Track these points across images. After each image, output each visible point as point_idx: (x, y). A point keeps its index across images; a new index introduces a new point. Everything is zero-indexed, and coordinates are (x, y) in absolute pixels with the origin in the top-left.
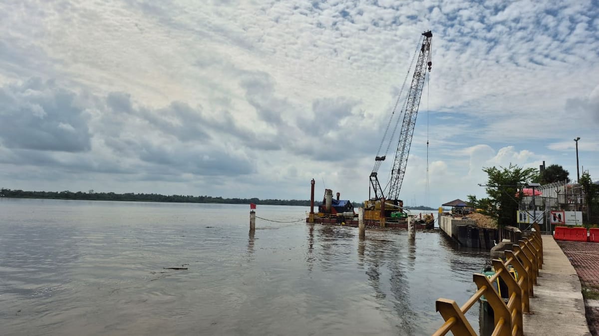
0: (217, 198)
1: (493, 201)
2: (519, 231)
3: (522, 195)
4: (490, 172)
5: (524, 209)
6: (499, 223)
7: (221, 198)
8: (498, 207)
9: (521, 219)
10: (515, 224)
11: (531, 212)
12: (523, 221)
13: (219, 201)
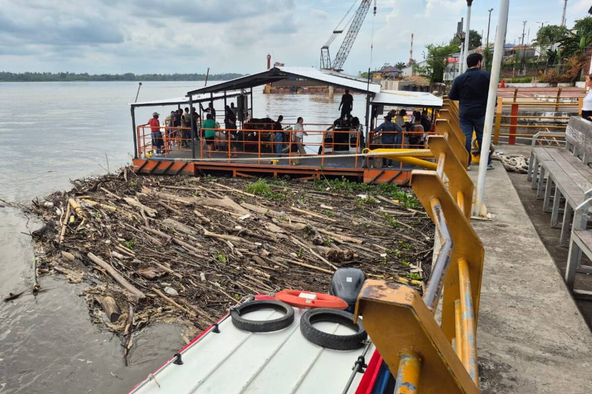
0: (81, 74)
1: (429, 67)
2: (444, 85)
3: (447, 62)
4: (429, 48)
5: (447, 71)
6: (431, 82)
7: (86, 74)
8: (432, 72)
9: (446, 78)
10: (441, 81)
11: (452, 73)
12: (446, 80)
13: (85, 78)
